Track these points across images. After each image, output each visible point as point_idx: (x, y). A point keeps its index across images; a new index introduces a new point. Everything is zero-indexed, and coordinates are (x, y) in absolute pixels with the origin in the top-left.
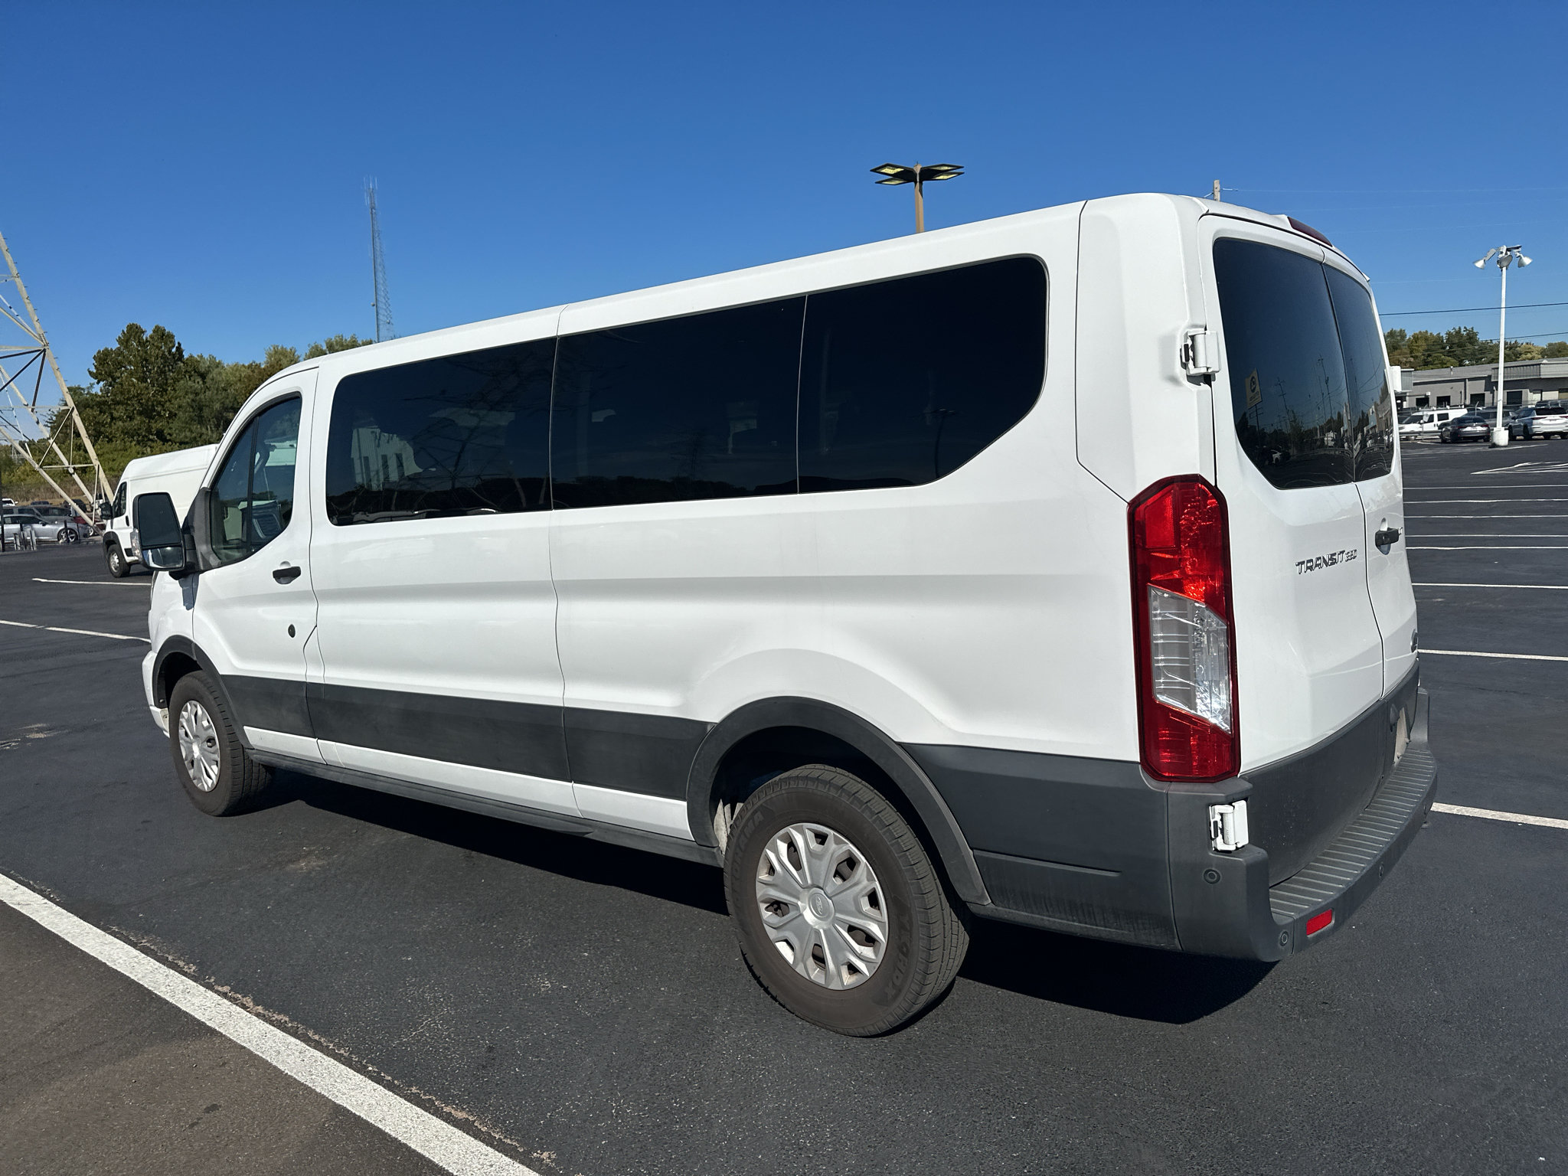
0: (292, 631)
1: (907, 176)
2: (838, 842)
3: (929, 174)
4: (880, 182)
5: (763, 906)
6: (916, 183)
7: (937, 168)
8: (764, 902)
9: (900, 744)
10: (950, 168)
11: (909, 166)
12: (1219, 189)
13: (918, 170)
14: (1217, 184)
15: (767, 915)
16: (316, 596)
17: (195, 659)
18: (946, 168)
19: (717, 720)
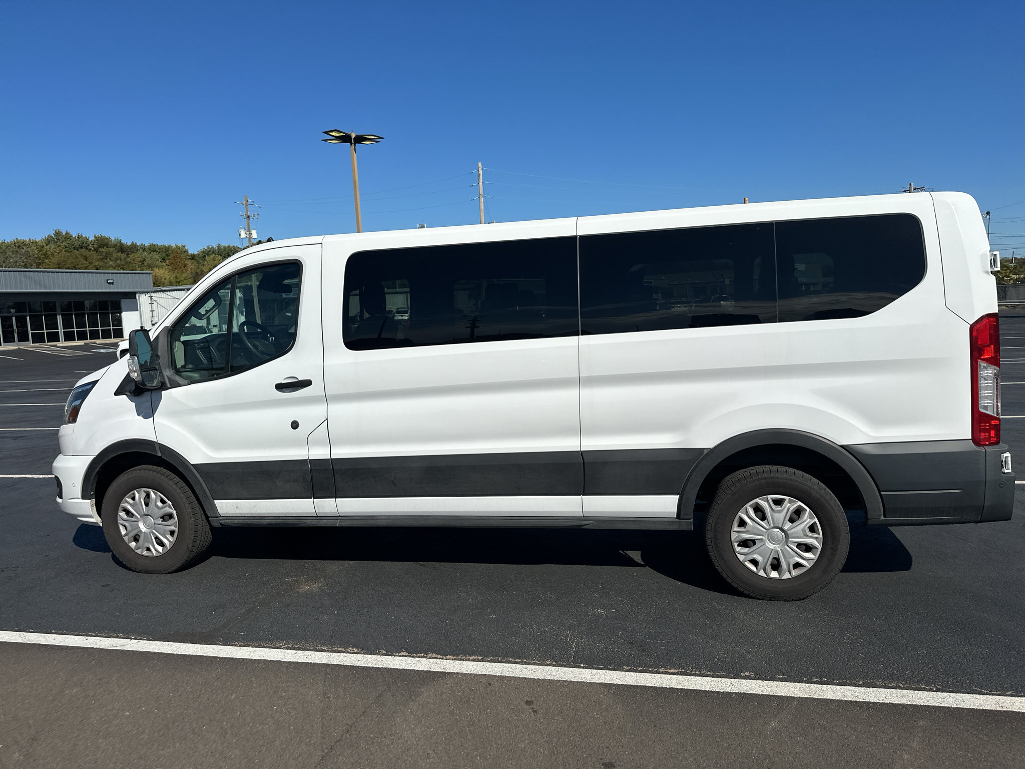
0: (295, 425)
1: (346, 139)
2: (790, 502)
3: (360, 139)
4: (325, 140)
5: (736, 544)
6: (351, 144)
7: (367, 137)
8: (737, 542)
9: (842, 446)
10: (376, 138)
11: (348, 133)
12: (481, 168)
13: (353, 136)
14: (480, 165)
15: (738, 549)
16: (326, 399)
17: (159, 454)
18: (373, 137)
19: (712, 446)
